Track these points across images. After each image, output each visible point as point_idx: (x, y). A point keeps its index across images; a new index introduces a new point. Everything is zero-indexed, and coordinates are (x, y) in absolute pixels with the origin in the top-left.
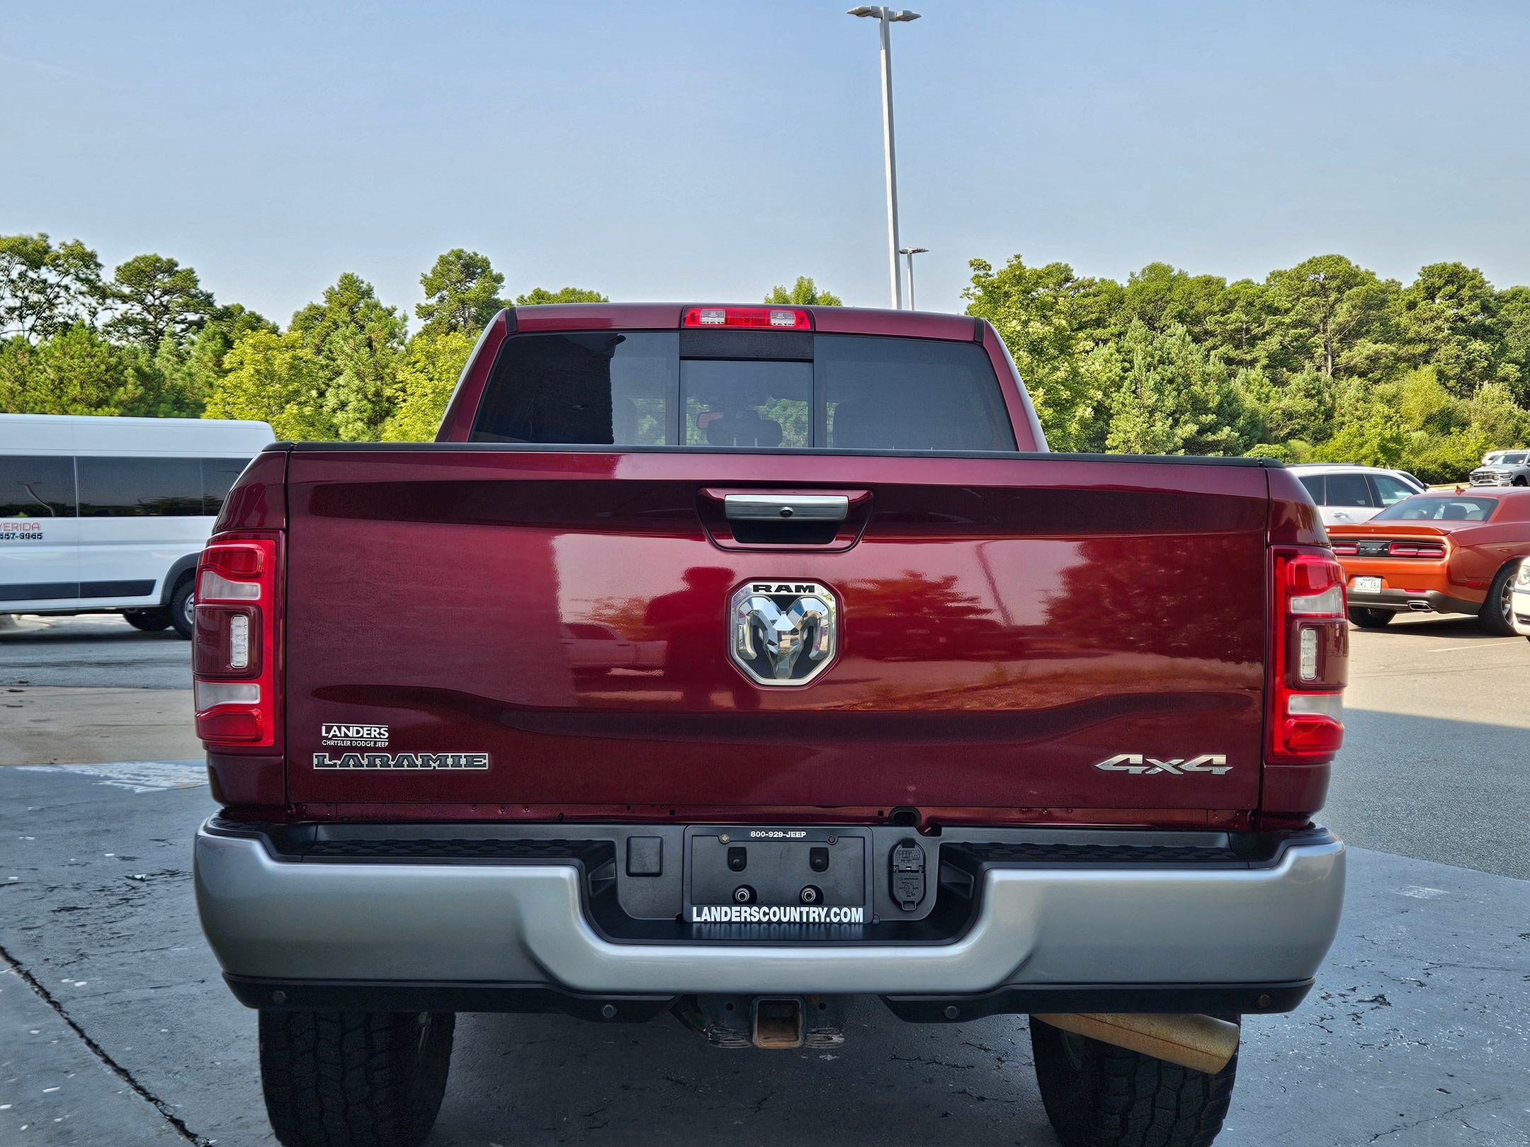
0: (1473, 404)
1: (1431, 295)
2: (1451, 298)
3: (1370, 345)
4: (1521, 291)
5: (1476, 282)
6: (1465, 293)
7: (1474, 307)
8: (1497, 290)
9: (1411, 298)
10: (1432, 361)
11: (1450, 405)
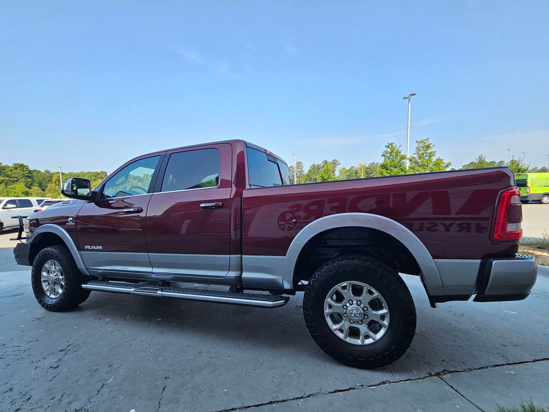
0: (32, 190)
1: (16, 169)
2: (21, 170)
3: (2, 177)
4: (36, 170)
5: (27, 167)
6: (25, 169)
7: (27, 172)
8: (31, 169)
9: (11, 169)
10: (18, 182)
11: (27, 190)
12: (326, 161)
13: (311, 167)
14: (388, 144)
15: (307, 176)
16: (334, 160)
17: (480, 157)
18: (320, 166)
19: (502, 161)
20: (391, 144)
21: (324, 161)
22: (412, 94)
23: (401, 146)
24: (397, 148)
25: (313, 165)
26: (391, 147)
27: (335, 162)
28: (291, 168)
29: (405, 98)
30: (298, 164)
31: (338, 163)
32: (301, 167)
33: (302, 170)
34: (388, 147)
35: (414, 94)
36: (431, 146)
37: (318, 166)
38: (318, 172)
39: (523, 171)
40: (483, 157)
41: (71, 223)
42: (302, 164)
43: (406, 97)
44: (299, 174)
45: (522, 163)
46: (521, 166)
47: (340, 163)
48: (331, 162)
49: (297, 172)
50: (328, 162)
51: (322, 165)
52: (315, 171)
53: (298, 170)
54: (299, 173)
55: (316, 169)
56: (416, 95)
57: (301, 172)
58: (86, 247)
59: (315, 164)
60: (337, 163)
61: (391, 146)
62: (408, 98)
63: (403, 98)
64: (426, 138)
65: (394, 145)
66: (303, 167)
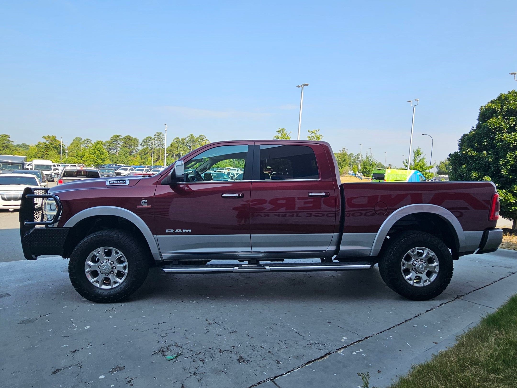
12: (192, 135)
13: (174, 140)
14: (280, 129)
15: (169, 151)
16: (202, 135)
17: (344, 149)
18: (185, 140)
19: (352, 153)
20: (283, 130)
21: (190, 135)
22: (305, 84)
23: (291, 132)
24: (287, 135)
25: (177, 138)
26: (281, 133)
27: (203, 137)
28: (149, 139)
29: (298, 87)
30: (159, 135)
31: (206, 139)
32: (162, 139)
33: (163, 143)
34: (279, 132)
35: (307, 85)
36: (321, 137)
37: (182, 140)
38: (182, 147)
39: (373, 165)
40: (345, 150)
41: (145, 206)
42: (163, 136)
43: (300, 86)
44: (158, 147)
45: (373, 158)
46: (372, 161)
47: (208, 140)
48: (198, 137)
49: (157, 145)
50: (194, 136)
51: (187, 139)
52: (178, 146)
53: (158, 142)
54: (160, 146)
55: (180, 143)
56: (308, 86)
57: (161, 145)
58: (167, 231)
59: (179, 137)
60: (204, 139)
61: (282, 131)
62: (301, 87)
63: (297, 86)
64: (317, 130)
65: (285, 131)
66: (164, 139)
